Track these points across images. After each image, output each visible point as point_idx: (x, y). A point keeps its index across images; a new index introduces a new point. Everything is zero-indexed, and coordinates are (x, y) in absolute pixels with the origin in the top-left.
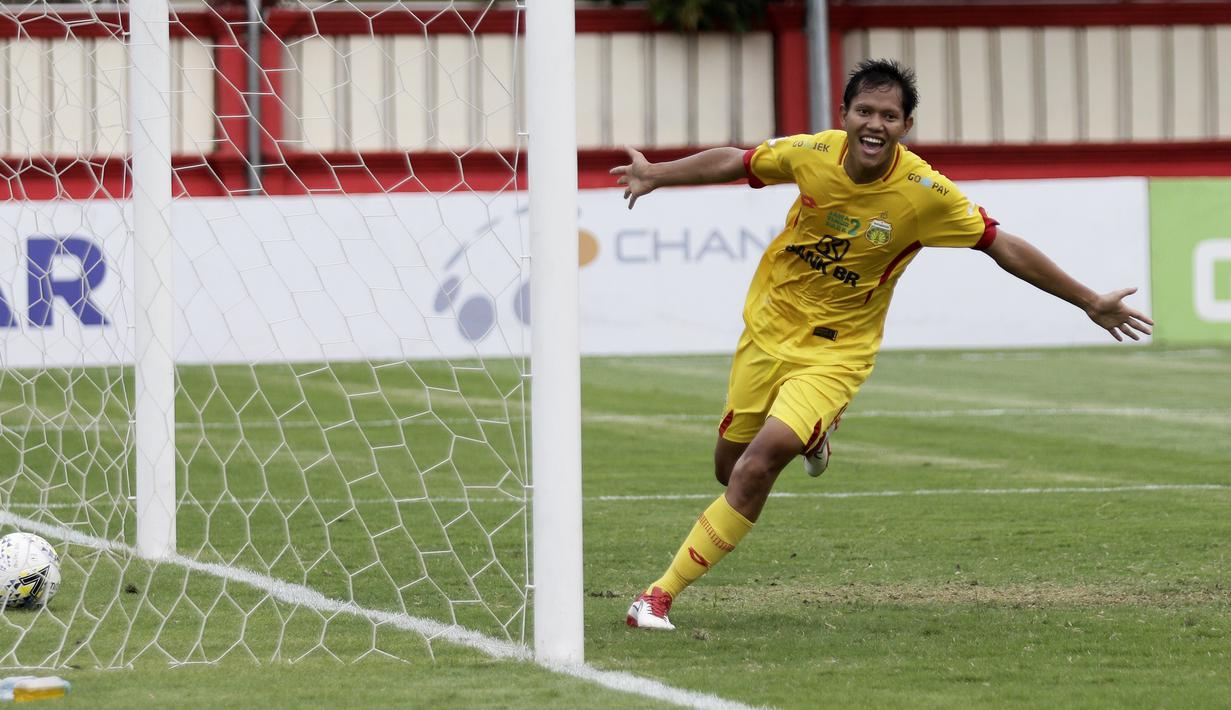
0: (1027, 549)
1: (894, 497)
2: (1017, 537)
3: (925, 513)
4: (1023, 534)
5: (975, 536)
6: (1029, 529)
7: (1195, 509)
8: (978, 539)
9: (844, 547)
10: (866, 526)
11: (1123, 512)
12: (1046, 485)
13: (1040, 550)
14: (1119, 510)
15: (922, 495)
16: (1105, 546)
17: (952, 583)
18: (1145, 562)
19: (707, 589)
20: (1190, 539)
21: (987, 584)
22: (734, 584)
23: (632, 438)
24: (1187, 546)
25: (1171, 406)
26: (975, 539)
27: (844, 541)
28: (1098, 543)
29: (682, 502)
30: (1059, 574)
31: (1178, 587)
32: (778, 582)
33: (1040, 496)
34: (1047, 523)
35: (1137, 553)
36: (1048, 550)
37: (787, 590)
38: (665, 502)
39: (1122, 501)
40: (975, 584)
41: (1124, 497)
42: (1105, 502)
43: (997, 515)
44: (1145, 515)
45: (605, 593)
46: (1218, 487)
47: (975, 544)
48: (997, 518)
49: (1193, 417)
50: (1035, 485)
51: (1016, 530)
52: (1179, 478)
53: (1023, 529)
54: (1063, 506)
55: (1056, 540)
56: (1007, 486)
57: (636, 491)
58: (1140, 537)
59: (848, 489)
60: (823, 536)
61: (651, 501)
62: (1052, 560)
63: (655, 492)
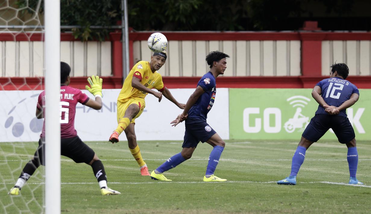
0: (194, 199)
1: (151, 184)
2: (190, 196)
3: (162, 188)
4: (192, 195)
5: (178, 195)
6: (194, 193)
7: (244, 188)
8: (179, 196)
9: (137, 198)
10: (143, 192)
11: (223, 189)
12: (198, 181)
13: (198, 199)
14: (221, 188)
15: (160, 183)
16: (218, 198)
17: (171, 209)
18: (230, 203)
19: (96, 210)
20: (243, 197)
21: (182, 209)
22: (104, 208)
23: (69, 166)
24: (243, 199)
25: (236, 158)
26: (177, 196)
27: (137, 196)
28: (215, 197)
29: (86, 185)
30: (204, 206)
31: (240, 210)
32: (118, 208)
33: (197, 184)
34: (199, 192)
35: (227, 200)
36: (200, 199)
37: (121, 210)
38: (81, 185)
39: (222, 186)
40: (178, 209)
41: (223, 184)
42: (217, 186)
43: (184, 189)
44: (229, 190)
45: (65, 210)
46: (252, 182)
47: (177, 197)
48: (184, 190)
49: (243, 162)
50: (195, 181)
51: (190, 194)
52: (239, 179)
53: (192, 194)
54: (204, 187)
55: (202, 197)
56: (187, 181)
57: (72, 181)
58: (228, 196)
59: (137, 181)
60: (131, 195)
61: (77, 184)
62: (201, 202)
63: (78, 182)
